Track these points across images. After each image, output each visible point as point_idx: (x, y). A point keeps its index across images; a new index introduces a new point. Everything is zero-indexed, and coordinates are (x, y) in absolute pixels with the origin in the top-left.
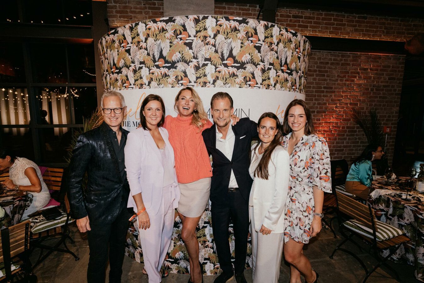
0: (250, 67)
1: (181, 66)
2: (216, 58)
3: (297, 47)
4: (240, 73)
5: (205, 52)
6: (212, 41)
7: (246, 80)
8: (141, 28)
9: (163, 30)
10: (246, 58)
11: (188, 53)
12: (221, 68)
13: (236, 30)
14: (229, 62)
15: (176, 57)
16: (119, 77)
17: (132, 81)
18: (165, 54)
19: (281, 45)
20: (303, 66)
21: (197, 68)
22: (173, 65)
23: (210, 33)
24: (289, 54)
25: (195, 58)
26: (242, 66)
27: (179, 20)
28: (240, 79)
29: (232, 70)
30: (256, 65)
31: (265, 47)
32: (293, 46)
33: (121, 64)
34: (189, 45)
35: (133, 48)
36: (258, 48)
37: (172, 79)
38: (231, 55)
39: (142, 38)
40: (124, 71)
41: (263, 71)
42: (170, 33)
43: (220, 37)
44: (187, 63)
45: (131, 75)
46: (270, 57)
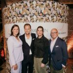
0: (47, 16)
1: (26, 16)
2: (37, 13)
3: (64, 8)
4: (44, 18)
5: (33, 11)
6: (35, 8)
7: (46, 20)
8: (14, 5)
9: (20, 5)
10: (46, 13)
11: (28, 12)
12: (38, 16)
13: (42, 4)
14: (41, 14)
15: (24, 13)
16: (8, 20)
17: (12, 21)
18: (21, 13)
19: (58, 8)
20: (66, 14)
21: (31, 17)
22: (23, 16)
23: (34, 6)
24: (61, 11)
25: (30, 13)
26: (45, 15)
27: (25, 2)
28: (44, 20)
29: (42, 17)
30: (49, 15)
31: (52, 9)
32: (62, 8)
33: (9, 16)
34: (28, 10)
35: (12, 11)
36: (50, 10)
37: (23, 20)
38: (41, 12)
39: (14, 8)
40: (9, 18)
41: (52, 17)
42: (22, 6)
43: (38, 7)
44: (28, 15)
45: (11, 19)
46: (54, 12)
